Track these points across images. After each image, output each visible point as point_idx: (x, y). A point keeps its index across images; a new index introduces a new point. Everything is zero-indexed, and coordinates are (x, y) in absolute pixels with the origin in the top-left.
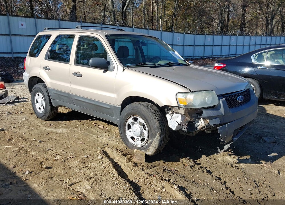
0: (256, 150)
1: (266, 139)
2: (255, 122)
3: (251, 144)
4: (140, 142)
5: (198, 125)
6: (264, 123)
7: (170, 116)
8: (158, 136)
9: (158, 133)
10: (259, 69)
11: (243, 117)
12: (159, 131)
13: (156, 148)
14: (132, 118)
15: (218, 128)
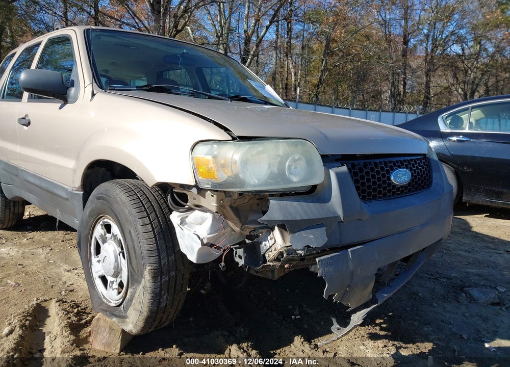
0: (450, 324)
1: (475, 293)
2: (446, 250)
3: (435, 305)
4: (116, 291)
5: (268, 247)
6: (466, 251)
7: (178, 217)
8: (147, 279)
9: (147, 270)
10: (454, 141)
11: (409, 230)
12: (151, 264)
13: (145, 314)
14: (101, 223)
15: (317, 259)
